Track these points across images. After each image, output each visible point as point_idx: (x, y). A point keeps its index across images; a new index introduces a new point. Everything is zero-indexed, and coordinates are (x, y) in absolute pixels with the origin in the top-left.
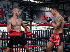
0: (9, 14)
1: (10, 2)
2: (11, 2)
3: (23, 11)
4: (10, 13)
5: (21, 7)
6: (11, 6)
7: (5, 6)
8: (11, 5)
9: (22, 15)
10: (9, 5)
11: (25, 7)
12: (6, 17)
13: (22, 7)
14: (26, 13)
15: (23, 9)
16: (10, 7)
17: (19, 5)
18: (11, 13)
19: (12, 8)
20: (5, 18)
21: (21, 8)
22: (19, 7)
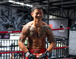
0: (4, 23)
1: (6, 7)
3: (22, 19)
4: (4, 21)
5: (20, 14)
6: (7, 12)
8: (6, 11)
9: (20, 24)
10: (4, 11)
11: (25, 14)
13: (21, 14)
15: (22, 17)
16: (5, 14)
17: (17, 12)
18: (6, 21)
19: (7, 15)
22: (18, 14)
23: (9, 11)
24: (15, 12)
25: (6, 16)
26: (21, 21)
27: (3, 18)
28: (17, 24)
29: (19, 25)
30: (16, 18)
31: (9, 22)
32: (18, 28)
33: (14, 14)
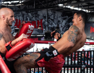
0: (50, 26)
2: (53, 11)
3: (67, 22)
4: (50, 24)
5: (64, 17)
6: (53, 16)
7: (45, 15)
8: (52, 14)
9: (65, 27)
10: (50, 15)
11: (70, 17)
12: (46, 30)
13: (66, 17)
14: (70, 25)
15: (67, 20)
17: (62, 15)
18: (52, 24)
19: (53, 18)
20: (44, 31)
21: (64, 19)
22: (63, 18)
23: (54, 14)
24: (60, 15)
25: (51, 19)
26: (66, 24)
27: (49, 22)
28: (61, 26)
29: (63, 28)
30: (61, 21)
31: (54, 25)
32: (63, 31)
33: (60, 17)
